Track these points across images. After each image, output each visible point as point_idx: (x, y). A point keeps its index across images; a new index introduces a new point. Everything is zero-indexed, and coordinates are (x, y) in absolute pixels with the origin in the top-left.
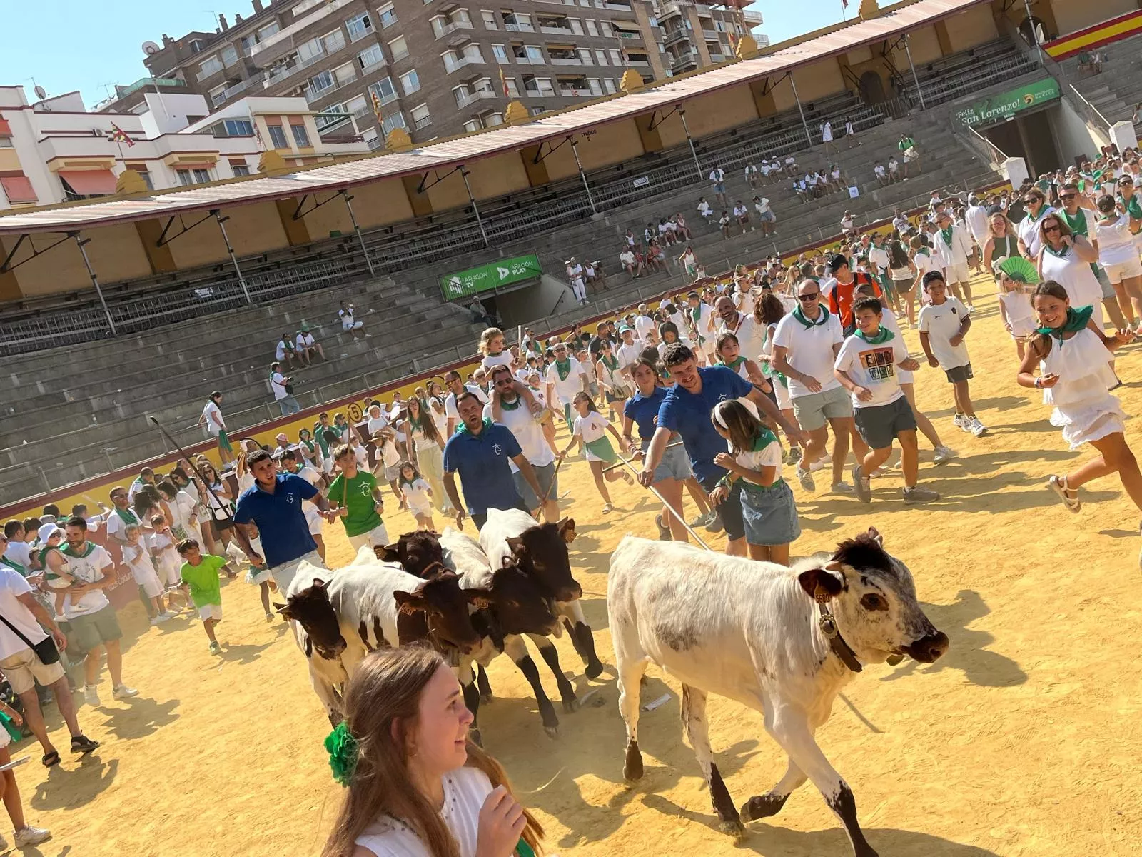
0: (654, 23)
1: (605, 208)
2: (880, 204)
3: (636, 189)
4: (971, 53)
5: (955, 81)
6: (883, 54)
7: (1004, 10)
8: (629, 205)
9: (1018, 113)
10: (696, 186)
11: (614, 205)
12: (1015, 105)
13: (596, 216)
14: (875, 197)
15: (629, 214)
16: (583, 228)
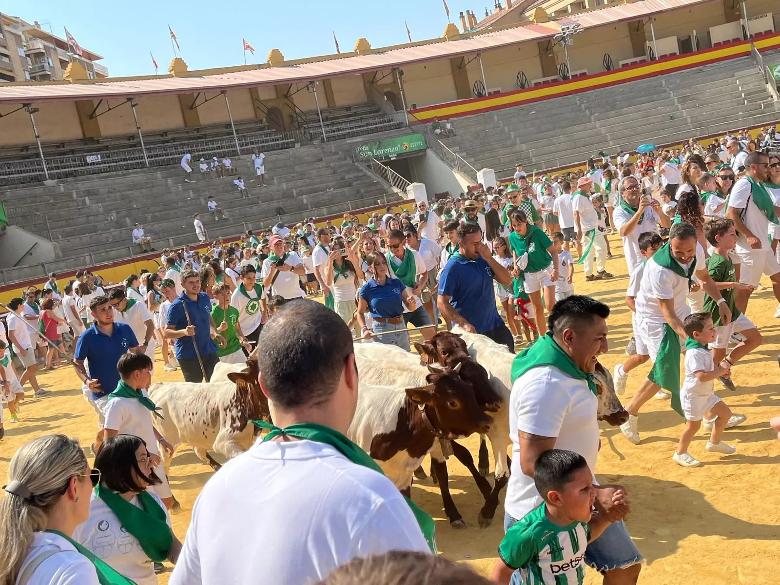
0: (22, 52)
1: (59, 177)
2: (309, 206)
3: (88, 164)
4: (348, 108)
5: (343, 126)
6: (286, 96)
7: (372, 82)
8: (81, 178)
9: (398, 155)
10: (142, 172)
11: (67, 175)
12: (397, 149)
13: (49, 182)
14: (305, 201)
15: (83, 185)
16: (38, 190)
